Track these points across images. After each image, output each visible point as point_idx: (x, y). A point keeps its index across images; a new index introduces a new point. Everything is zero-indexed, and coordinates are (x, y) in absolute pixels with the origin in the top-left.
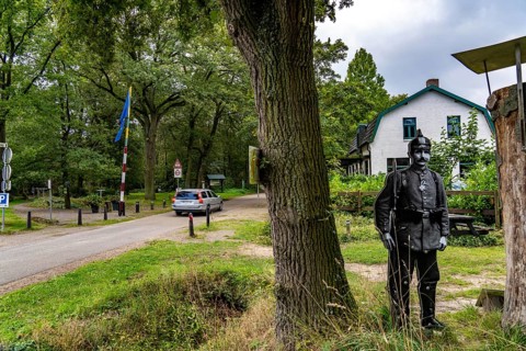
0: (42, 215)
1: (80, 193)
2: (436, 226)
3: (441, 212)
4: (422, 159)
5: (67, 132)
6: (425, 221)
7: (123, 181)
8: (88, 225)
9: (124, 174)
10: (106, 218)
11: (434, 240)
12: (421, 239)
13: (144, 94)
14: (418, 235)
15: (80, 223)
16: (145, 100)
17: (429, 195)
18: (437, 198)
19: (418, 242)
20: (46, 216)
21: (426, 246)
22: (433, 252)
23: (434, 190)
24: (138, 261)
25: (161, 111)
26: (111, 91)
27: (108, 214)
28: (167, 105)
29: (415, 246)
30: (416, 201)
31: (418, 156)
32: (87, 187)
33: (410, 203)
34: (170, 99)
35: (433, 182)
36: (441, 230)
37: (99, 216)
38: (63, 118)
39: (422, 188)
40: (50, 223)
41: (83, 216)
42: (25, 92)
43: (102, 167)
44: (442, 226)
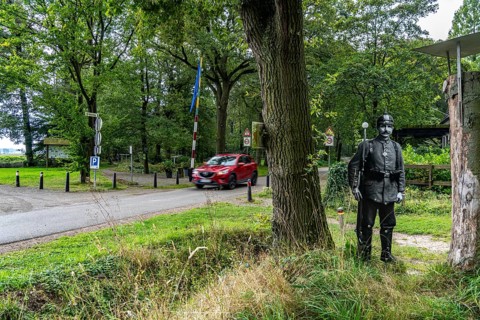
0: (125, 178)
1: (158, 159)
2: (395, 184)
3: (399, 174)
4: (386, 132)
5: (146, 102)
6: (386, 180)
7: (194, 148)
8: (162, 188)
9: (194, 142)
10: (178, 183)
11: (393, 195)
12: (382, 194)
13: (216, 63)
14: (380, 190)
15: (155, 186)
16: (217, 68)
17: (390, 160)
18: (397, 163)
19: (380, 196)
20: (129, 179)
21: (386, 199)
22: (391, 204)
23: (394, 156)
24: (198, 217)
25: (233, 78)
26: (185, 61)
27: (180, 180)
28: (239, 72)
29: (378, 198)
30: (380, 164)
31: (383, 129)
32: (163, 154)
33: (375, 166)
34: (241, 67)
35: (393, 150)
36: (398, 187)
37: (173, 181)
38: (143, 90)
39: (385, 154)
40: (132, 185)
41: (158, 180)
42: (112, 68)
43: (175, 135)
44: (399, 184)
